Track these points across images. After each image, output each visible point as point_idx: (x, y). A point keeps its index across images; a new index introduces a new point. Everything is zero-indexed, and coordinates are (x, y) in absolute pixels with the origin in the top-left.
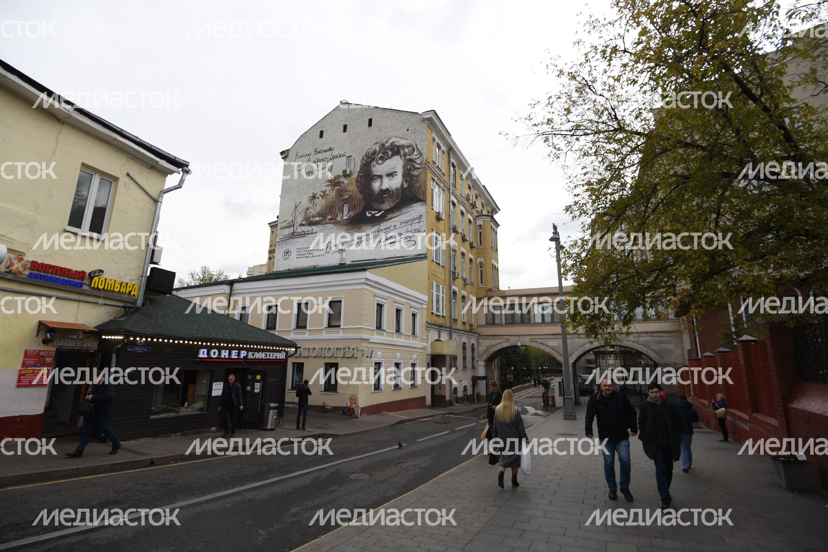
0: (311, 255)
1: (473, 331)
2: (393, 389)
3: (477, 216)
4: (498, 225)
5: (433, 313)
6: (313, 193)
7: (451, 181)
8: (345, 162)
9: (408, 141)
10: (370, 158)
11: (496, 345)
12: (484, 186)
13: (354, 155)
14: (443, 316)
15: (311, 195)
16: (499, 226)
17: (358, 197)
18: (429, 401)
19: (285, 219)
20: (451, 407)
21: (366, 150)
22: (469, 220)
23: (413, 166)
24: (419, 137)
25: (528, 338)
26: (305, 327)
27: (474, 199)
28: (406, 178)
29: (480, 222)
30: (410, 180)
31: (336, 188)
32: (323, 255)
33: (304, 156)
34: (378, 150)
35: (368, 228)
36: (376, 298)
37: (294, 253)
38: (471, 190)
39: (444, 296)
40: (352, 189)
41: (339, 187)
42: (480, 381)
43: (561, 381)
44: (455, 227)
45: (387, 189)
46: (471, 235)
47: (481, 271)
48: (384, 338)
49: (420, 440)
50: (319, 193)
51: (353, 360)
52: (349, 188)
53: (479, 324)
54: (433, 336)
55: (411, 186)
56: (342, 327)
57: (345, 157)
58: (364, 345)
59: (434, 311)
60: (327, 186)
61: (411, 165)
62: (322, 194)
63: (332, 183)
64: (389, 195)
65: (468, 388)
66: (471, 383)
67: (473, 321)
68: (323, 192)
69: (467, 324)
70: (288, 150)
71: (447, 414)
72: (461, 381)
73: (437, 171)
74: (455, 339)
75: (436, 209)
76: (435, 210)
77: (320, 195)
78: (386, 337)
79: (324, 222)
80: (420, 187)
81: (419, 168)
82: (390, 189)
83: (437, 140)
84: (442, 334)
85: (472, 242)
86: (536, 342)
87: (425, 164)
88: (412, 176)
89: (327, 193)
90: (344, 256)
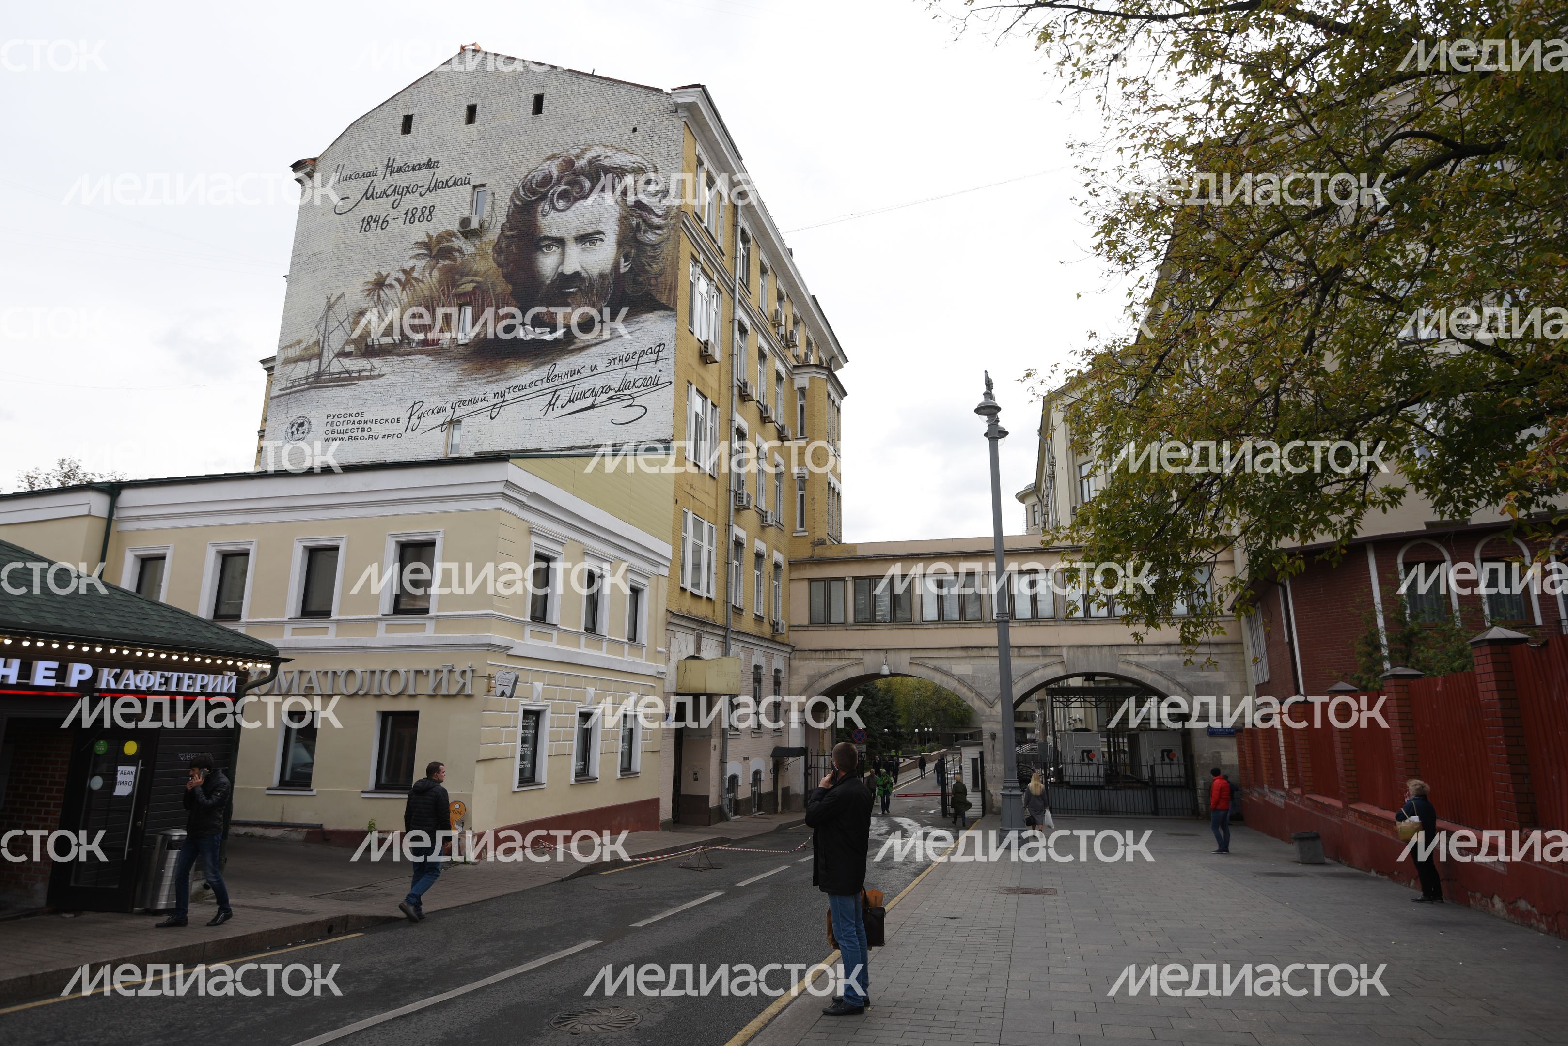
0: (366, 434)
1: (779, 639)
2: (573, 780)
3: (795, 367)
4: (843, 393)
5: (683, 590)
6: (379, 274)
7: (739, 273)
8: (468, 198)
9: (633, 158)
10: (534, 193)
11: (832, 672)
12: (814, 297)
13: (492, 182)
14: (709, 599)
15: (373, 277)
16: (845, 394)
17: (499, 289)
18: (666, 811)
19: (297, 337)
20: (721, 825)
21: (526, 171)
22: (778, 373)
23: (645, 221)
24: (663, 151)
25: (906, 657)
26: (326, 614)
27: (790, 326)
28: (627, 249)
29: (802, 380)
30: (637, 255)
31: (442, 263)
32: (400, 436)
33: (357, 176)
34: (555, 173)
35: (524, 369)
36: (535, 539)
37: (318, 425)
38: (783, 304)
39: (713, 549)
40: (483, 269)
41: (448, 262)
42: (791, 759)
43: (977, 756)
44: (745, 384)
45: (577, 274)
46: (781, 410)
47: (802, 496)
48: (553, 644)
49: (640, 924)
50: (394, 274)
51: (460, 702)
52: (475, 267)
53: (792, 623)
54: (683, 649)
55: (637, 270)
56: (432, 613)
57: (469, 188)
58: (494, 663)
59: (688, 585)
60: (417, 256)
61: (641, 216)
62: (402, 277)
63: (430, 250)
64: (580, 289)
65: (763, 777)
66: (771, 765)
67: (779, 615)
68: (404, 271)
69: (766, 620)
70: (314, 160)
71: (714, 842)
72: (746, 759)
73: (706, 239)
74: (737, 655)
75: (701, 333)
76: (697, 335)
77: (398, 280)
78: (559, 643)
79: (405, 348)
80: (660, 274)
81: (659, 227)
82: (584, 274)
83: (707, 164)
84: (704, 642)
85: (783, 427)
86: (925, 666)
87: (677, 216)
88: (641, 246)
89: (415, 274)
90: (456, 441)
